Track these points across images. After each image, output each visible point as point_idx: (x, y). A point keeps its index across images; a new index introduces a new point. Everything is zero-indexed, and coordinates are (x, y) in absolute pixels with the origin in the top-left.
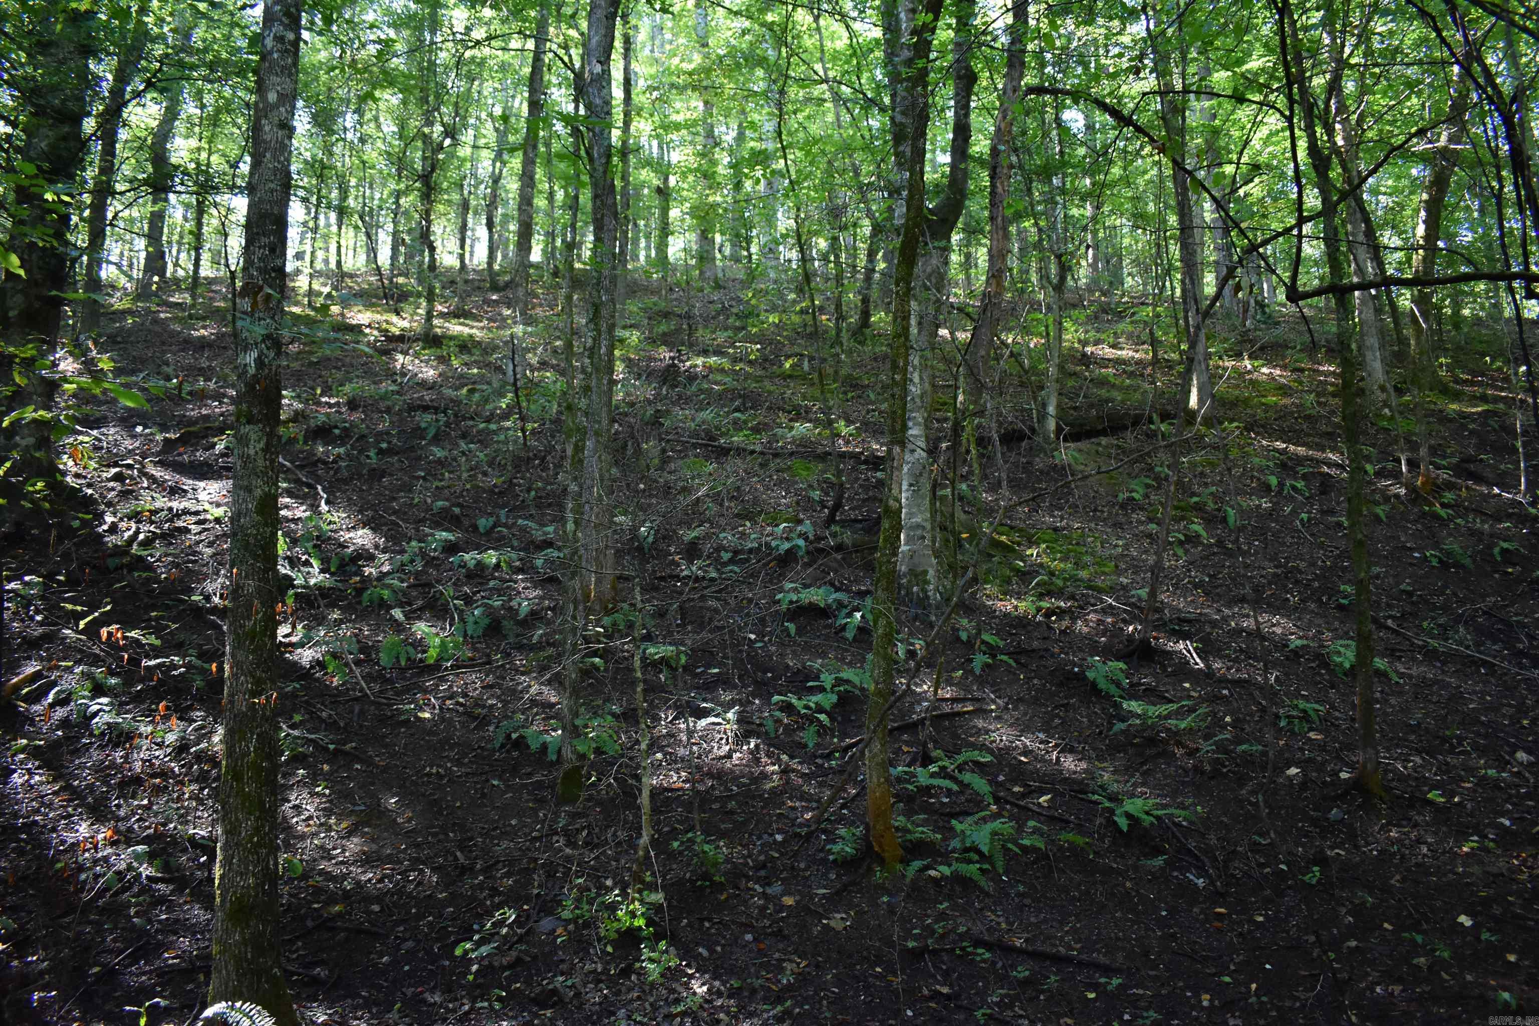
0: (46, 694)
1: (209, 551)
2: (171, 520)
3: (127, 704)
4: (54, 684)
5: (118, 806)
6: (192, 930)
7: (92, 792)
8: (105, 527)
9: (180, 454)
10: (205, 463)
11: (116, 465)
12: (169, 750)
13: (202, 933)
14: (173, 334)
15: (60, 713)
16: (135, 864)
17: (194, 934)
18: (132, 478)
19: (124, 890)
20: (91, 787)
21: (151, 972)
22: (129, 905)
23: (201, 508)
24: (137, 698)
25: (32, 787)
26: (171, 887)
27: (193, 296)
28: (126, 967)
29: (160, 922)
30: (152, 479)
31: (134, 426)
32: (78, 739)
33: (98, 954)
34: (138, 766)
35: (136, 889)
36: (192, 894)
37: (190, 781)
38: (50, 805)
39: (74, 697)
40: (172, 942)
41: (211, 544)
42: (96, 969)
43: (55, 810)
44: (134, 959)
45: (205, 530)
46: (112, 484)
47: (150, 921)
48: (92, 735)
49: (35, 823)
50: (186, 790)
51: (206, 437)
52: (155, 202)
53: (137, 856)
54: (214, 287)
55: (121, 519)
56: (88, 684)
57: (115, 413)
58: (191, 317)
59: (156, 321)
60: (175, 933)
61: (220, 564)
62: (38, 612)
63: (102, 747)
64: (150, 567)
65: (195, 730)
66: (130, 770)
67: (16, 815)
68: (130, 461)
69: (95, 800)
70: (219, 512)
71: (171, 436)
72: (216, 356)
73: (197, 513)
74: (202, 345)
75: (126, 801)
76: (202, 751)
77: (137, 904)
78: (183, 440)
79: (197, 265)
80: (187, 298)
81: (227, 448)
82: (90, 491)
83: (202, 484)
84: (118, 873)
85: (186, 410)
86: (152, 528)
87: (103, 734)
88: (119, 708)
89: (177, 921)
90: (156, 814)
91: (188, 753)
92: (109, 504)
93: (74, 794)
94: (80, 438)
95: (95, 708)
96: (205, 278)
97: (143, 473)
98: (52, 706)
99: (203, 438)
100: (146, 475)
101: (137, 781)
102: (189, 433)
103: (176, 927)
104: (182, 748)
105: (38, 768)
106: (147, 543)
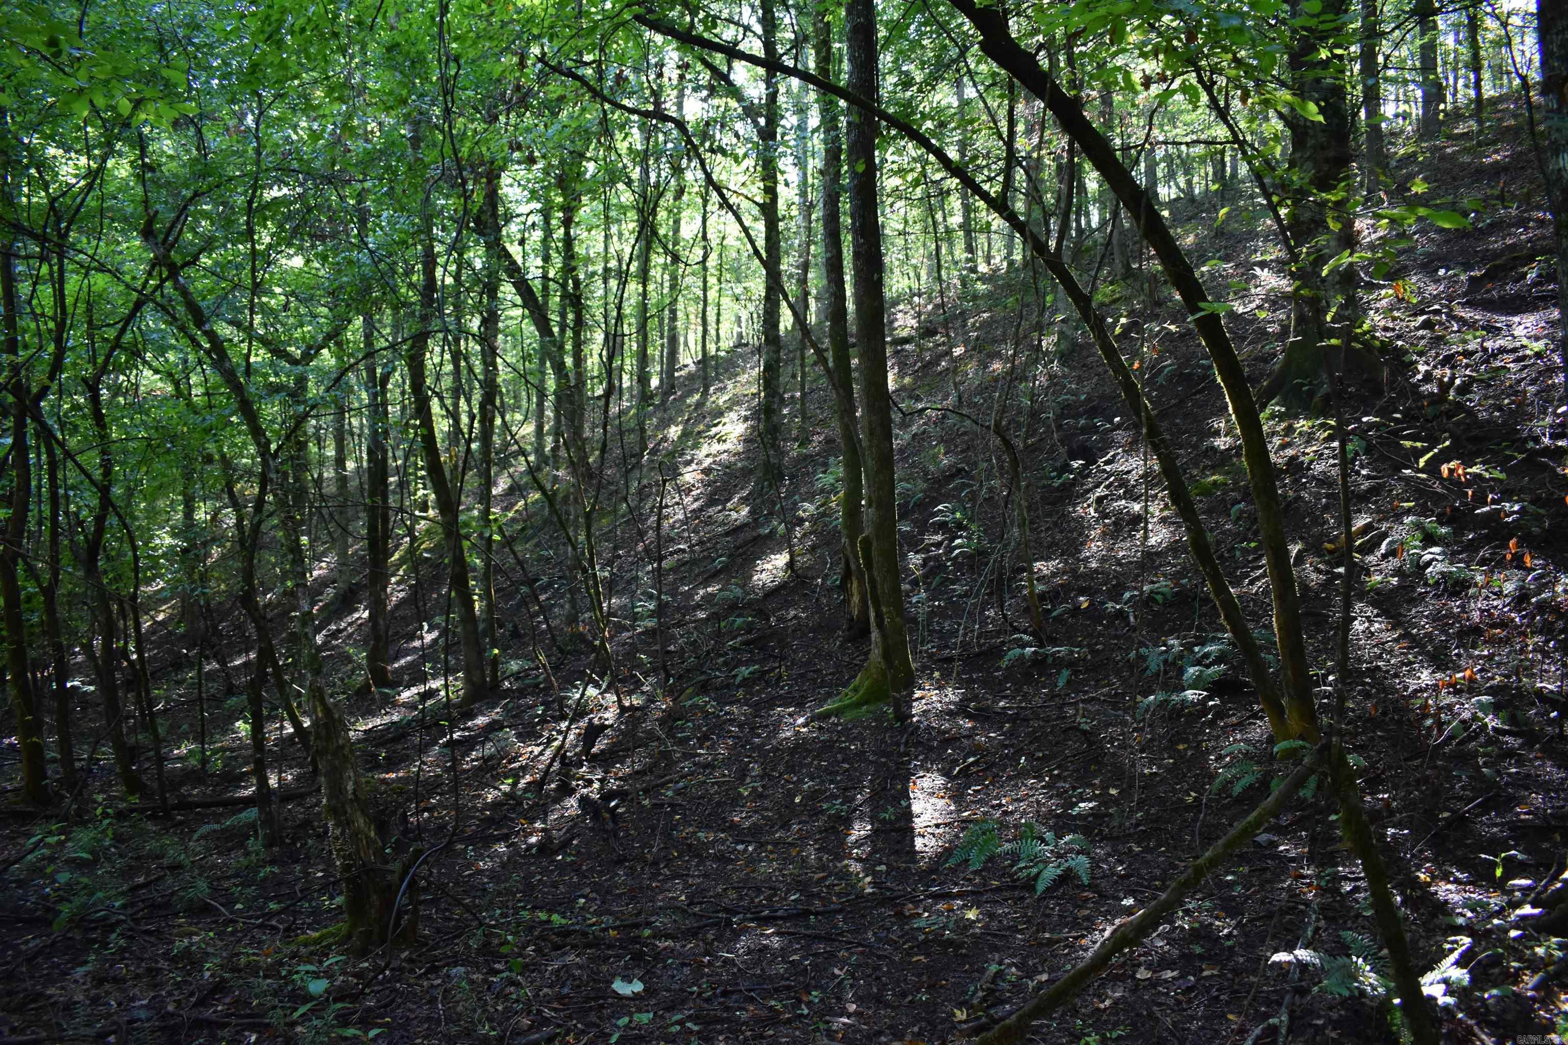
0: (1379, 545)
1: (1532, 389)
2: (1487, 361)
3: (1460, 553)
4: (1385, 535)
5: (1459, 655)
6: (1545, 787)
7: (1431, 640)
8: (1420, 377)
9: (1488, 291)
10: (1518, 296)
11: (1423, 312)
12: (1508, 600)
13: (1556, 792)
14: (1463, 167)
15: (1394, 562)
16: (1480, 714)
17: (1547, 792)
18: (1441, 323)
19: (1470, 739)
20: (1429, 635)
21: (1502, 825)
22: (1475, 754)
23: (1518, 344)
24: (1472, 548)
25: (1372, 634)
26: (1520, 741)
27: (1480, 122)
28: (1477, 816)
29: (1510, 775)
30: (1461, 321)
31: (1437, 271)
32: (1413, 589)
33: (1448, 799)
34: (1476, 616)
35: (1482, 739)
36: (1541, 750)
37: (1533, 633)
38: (1390, 652)
39: (1406, 547)
40: (1524, 797)
41: (1533, 382)
42: (1446, 815)
43: (1396, 657)
44: (1485, 808)
45: (1525, 367)
46: (1421, 332)
47: (1499, 773)
48: (1426, 584)
49: (1378, 668)
50: (1529, 642)
51: (1514, 268)
52: (1423, 34)
53: (1482, 706)
54: (1500, 107)
55: (1435, 367)
56: (1418, 534)
57: (1415, 260)
58: (1479, 144)
59: (1443, 158)
60: (1527, 788)
61: (1545, 401)
62: (1362, 467)
63: (1437, 596)
64: (1470, 412)
65: (1534, 579)
66: (1468, 619)
67: (1359, 660)
68: (1437, 307)
69: (1435, 648)
70: (1538, 346)
71: (1476, 273)
72: (1513, 180)
73: (1514, 350)
74: (1497, 170)
75: (1466, 650)
76: (1545, 601)
77: (1484, 755)
78: (1489, 276)
79: (1478, 86)
80: (1473, 125)
81: (1539, 276)
82: (1400, 343)
83: (1516, 319)
84: (1463, 722)
85: (1489, 243)
86: (1468, 372)
87: (1437, 583)
88: (1452, 557)
89: (1528, 776)
90: (1499, 664)
91: (1529, 603)
92: (1421, 354)
93: (1415, 642)
94: (1383, 292)
95: (1427, 557)
96: (1488, 100)
97: (1451, 316)
98: (1384, 557)
99: (1512, 269)
100: (1454, 318)
101: (1476, 630)
102: (1495, 267)
103: (1527, 782)
104: (1521, 599)
105: (1377, 616)
106: (1464, 389)
